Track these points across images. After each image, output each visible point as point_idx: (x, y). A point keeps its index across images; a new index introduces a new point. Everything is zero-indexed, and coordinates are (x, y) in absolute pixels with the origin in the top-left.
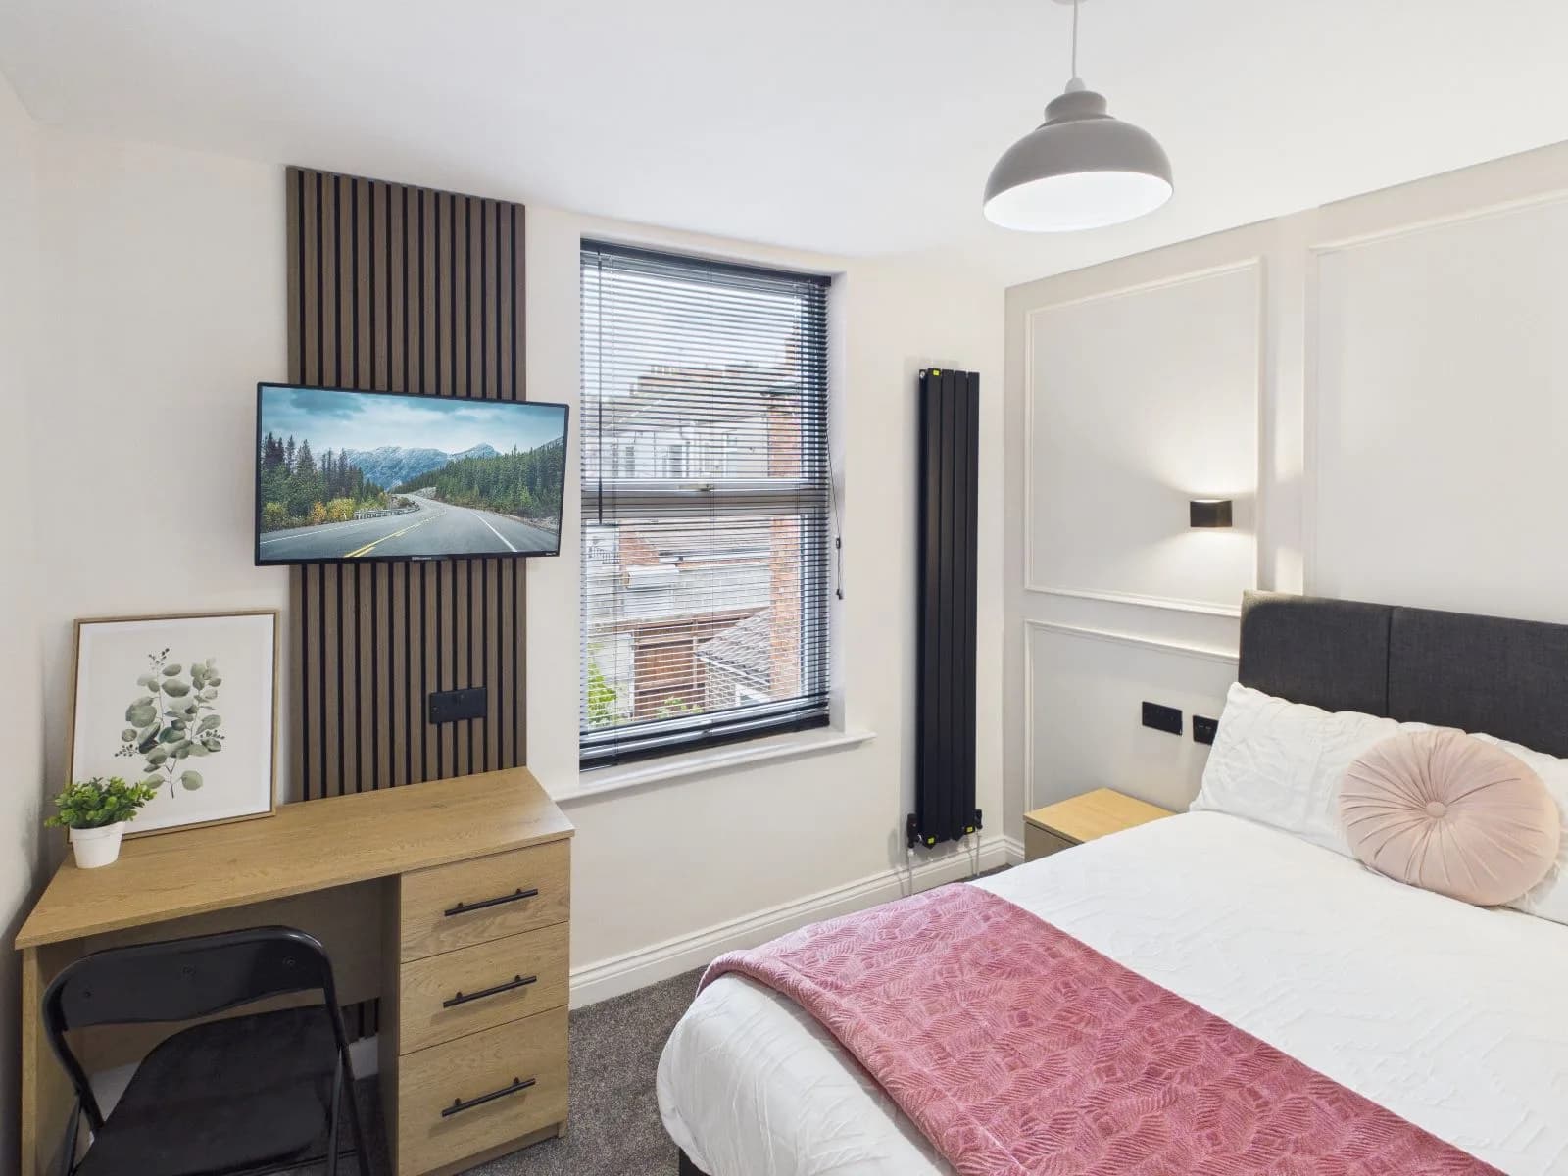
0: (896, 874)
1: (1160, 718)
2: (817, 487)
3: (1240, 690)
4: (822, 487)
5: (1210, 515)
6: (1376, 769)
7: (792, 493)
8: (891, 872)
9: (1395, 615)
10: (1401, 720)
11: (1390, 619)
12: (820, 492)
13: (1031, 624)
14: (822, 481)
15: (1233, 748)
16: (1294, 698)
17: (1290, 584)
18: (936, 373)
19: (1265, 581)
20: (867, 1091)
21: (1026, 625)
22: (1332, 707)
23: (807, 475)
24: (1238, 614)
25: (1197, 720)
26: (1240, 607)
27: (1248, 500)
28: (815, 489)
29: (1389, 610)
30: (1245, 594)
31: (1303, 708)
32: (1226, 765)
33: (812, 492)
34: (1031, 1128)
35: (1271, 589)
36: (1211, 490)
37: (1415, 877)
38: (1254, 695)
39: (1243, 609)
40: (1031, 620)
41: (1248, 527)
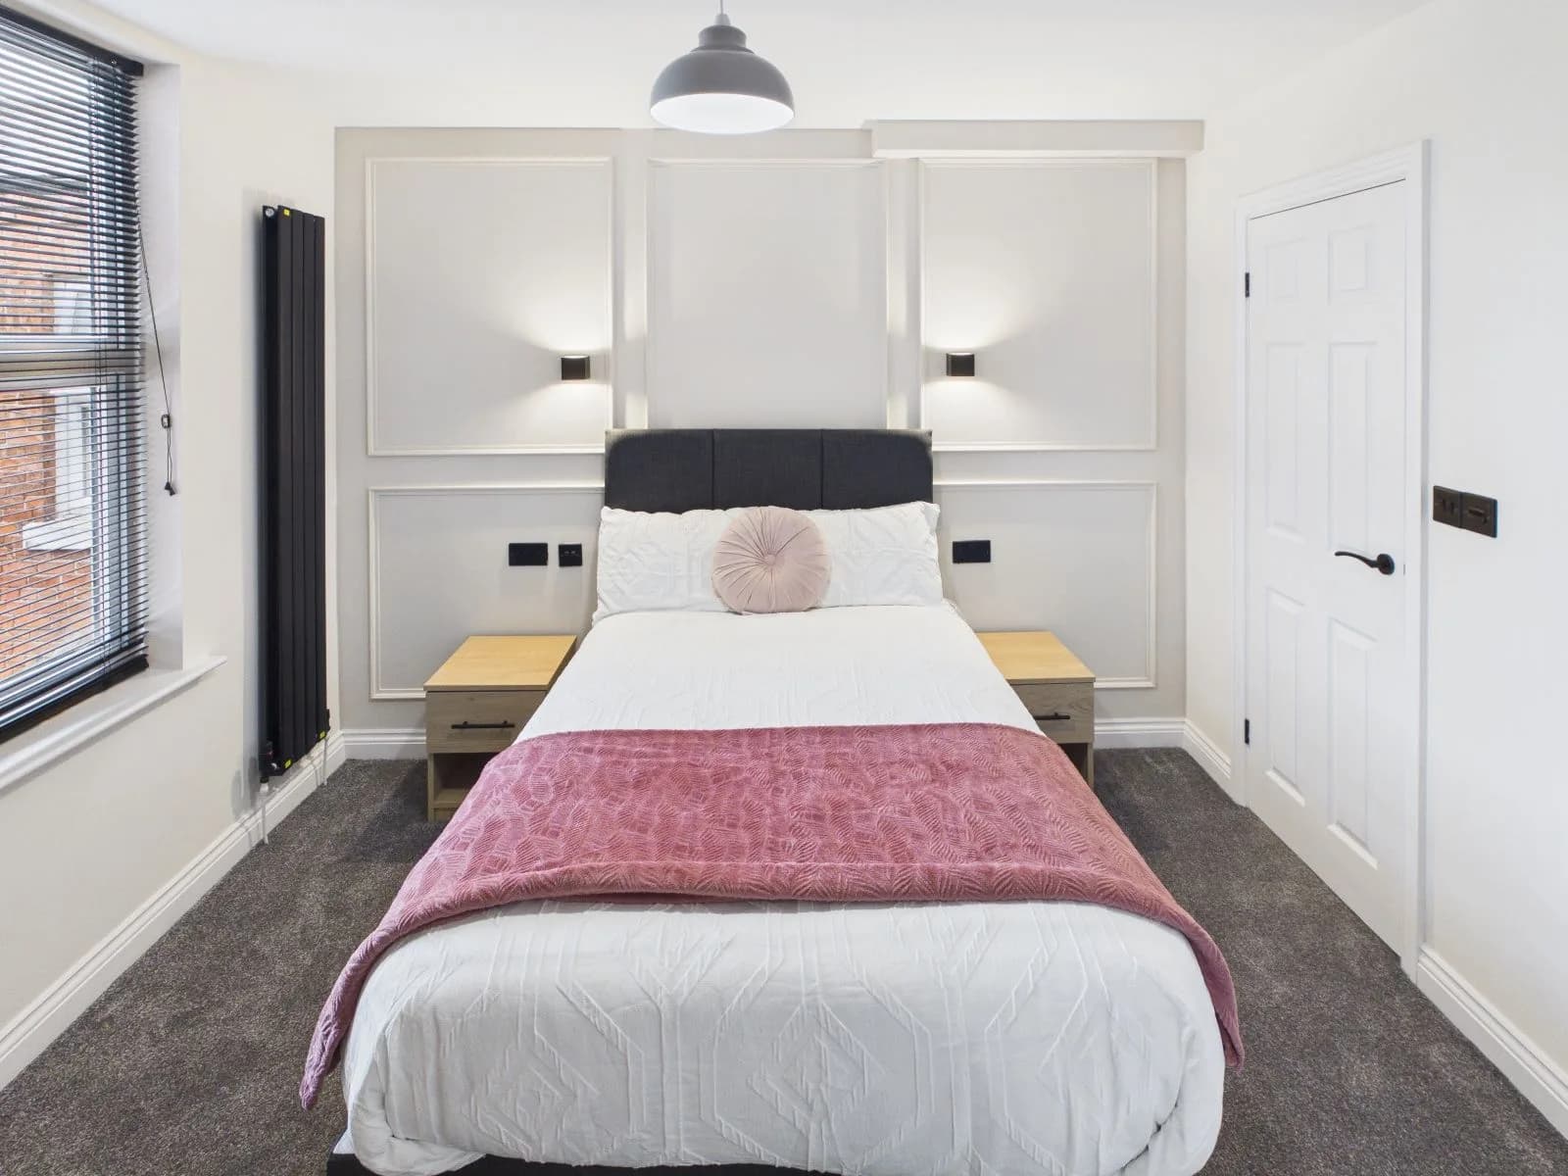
0: (242, 824)
1: (526, 555)
2: (122, 347)
3: (610, 513)
4: (130, 347)
5: (575, 369)
6: (733, 543)
7: (82, 355)
8: (237, 824)
9: (717, 436)
10: (725, 508)
11: (713, 440)
12: (128, 354)
13: (376, 491)
14: (129, 339)
15: (621, 559)
16: (651, 511)
17: (638, 421)
18: (287, 213)
19: (618, 421)
20: (671, 911)
21: (370, 493)
22: (679, 511)
23: (105, 330)
24: (603, 450)
25: (562, 549)
26: (604, 445)
27: (604, 356)
28: (118, 350)
29: (711, 433)
30: (606, 433)
31: (659, 515)
32: (620, 574)
33: (117, 354)
34: (790, 847)
35: (623, 427)
36: (575, 349)
37: (773, 608)
38: (621, 514)
39: (607, 445)
40: (376, 488)
41: (604, 378)
